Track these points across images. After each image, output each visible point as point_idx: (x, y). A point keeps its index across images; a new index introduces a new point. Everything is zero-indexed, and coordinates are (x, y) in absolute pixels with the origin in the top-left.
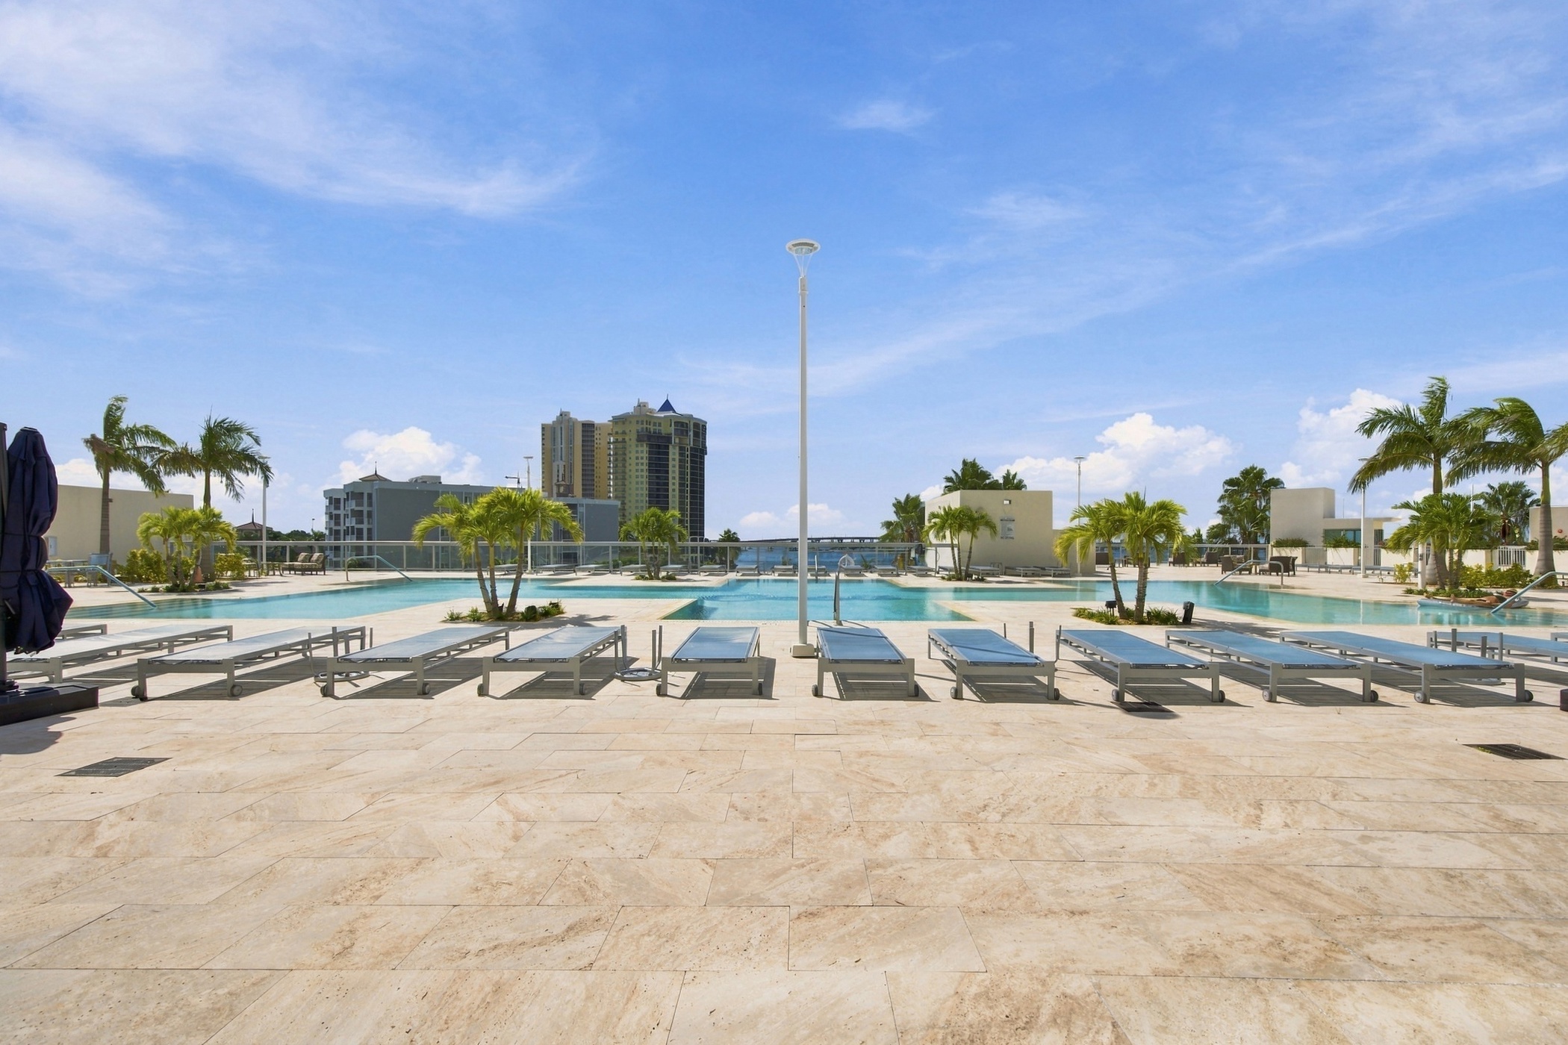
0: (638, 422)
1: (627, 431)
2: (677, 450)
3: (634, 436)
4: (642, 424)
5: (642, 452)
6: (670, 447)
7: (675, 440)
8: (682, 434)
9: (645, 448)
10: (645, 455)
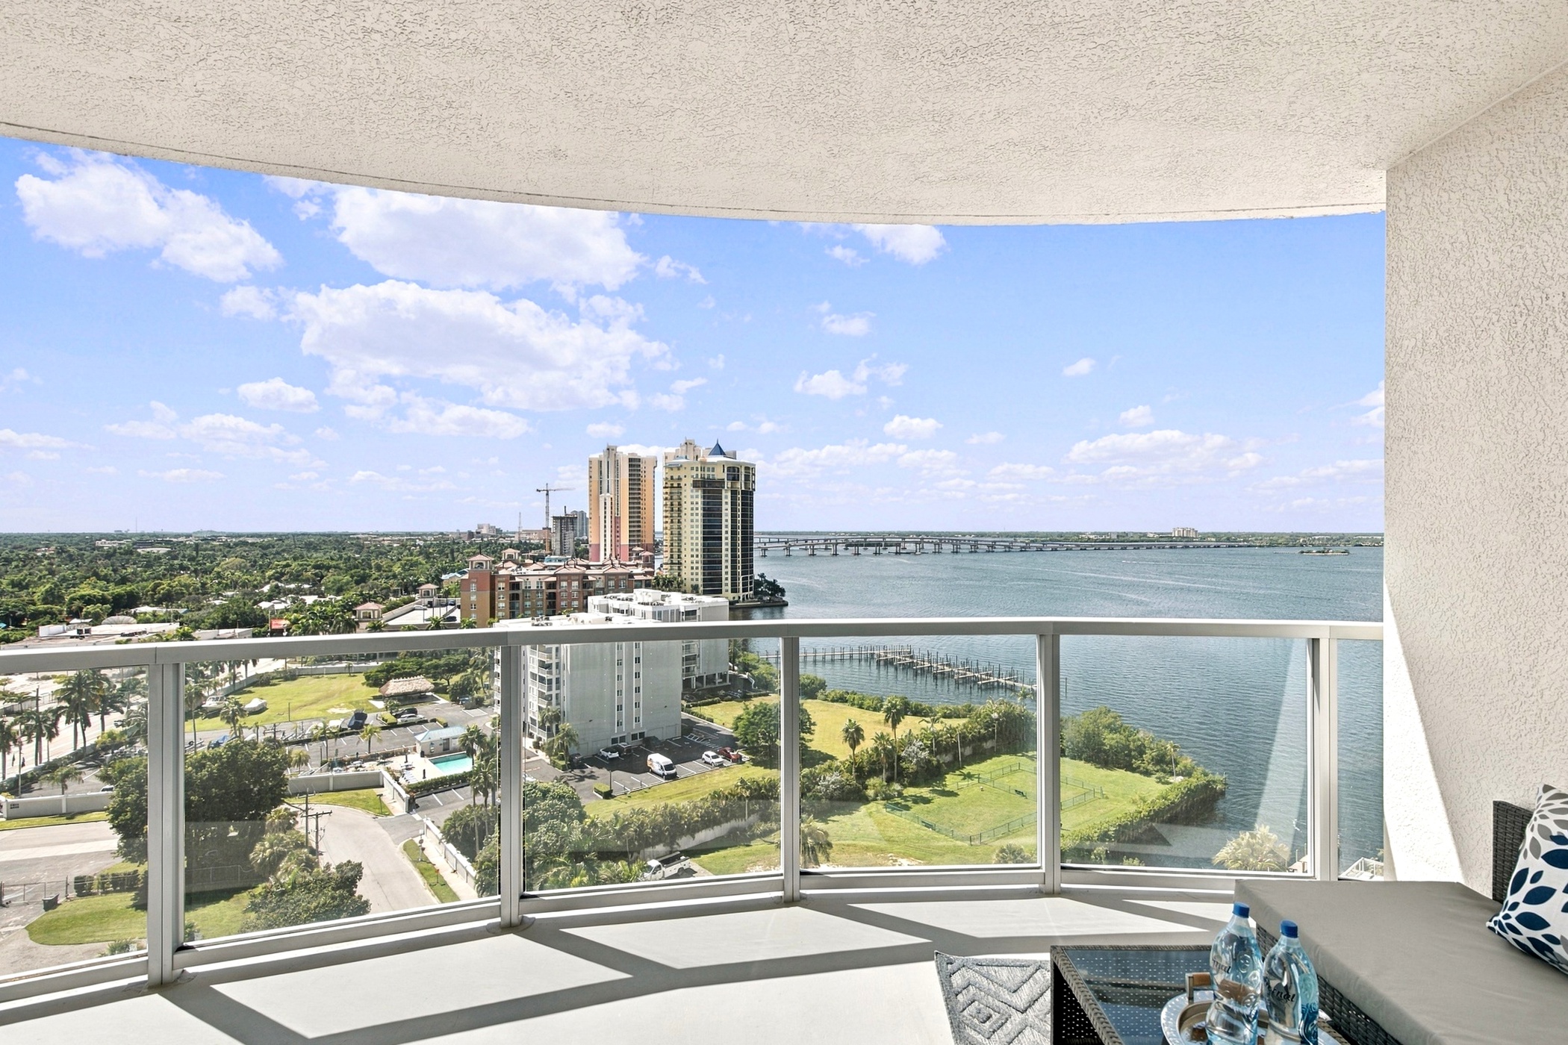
0: (692, 469)
1: (682, 477)
2: (729, 494)
3: (689, 481)
4: (697, 470)
5: (697, 497)
6: (723, 491)
7: (728, 484)
8: (734, 479)
9: (700, 493)
10: (700, 500)
